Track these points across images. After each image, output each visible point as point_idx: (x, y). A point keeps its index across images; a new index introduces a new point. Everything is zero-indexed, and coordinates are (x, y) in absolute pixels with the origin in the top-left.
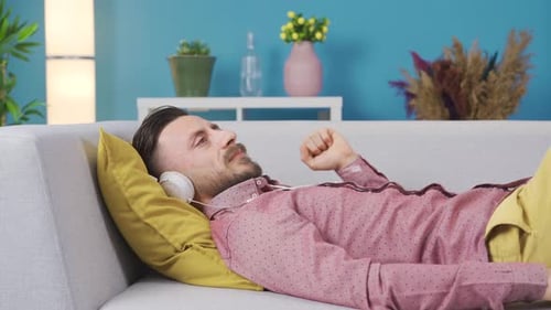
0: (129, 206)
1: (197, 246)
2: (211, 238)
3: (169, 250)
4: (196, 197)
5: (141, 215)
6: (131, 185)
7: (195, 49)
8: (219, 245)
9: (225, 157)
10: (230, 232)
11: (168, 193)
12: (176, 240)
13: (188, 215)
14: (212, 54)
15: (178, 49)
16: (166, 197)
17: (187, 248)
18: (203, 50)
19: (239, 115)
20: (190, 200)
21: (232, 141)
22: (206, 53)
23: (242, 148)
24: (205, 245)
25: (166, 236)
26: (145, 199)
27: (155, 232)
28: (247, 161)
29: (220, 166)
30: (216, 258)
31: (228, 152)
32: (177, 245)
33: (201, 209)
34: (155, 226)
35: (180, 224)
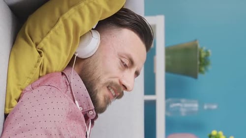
1: (41, 61)
2: (47, 73)
9: (112, 83)
12: (45, 44)
16: (79, 36)
17: (40, 53)
21: (126, 88)
25: (48, 36)
27: (52, 27)
29: (104, 79)
30: (31, 76)
31: (116, 85)
32: (41, 45)
34: (57, 27)
35: (59, 47)
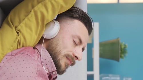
0: (40, 2)
3: (16, 24)
4: (47, 40)
5: (36, 8)
6: (52, 4)
7: (123, 51)
8: (19, 50)
10: (26, 56)
11: (48, 24)
13: (36, 34)
14: (121, 60)
15: (124, 43)
18: (123, 55)
19: (90, 73)
20: (45, 37)
22: (121, 57)
23: (73, 64)
24: (19, 43)
26: (44, 11)
28: (67, 67)
33: (40, 42)
